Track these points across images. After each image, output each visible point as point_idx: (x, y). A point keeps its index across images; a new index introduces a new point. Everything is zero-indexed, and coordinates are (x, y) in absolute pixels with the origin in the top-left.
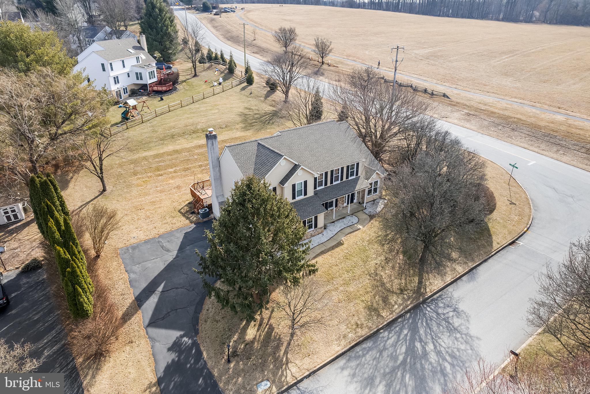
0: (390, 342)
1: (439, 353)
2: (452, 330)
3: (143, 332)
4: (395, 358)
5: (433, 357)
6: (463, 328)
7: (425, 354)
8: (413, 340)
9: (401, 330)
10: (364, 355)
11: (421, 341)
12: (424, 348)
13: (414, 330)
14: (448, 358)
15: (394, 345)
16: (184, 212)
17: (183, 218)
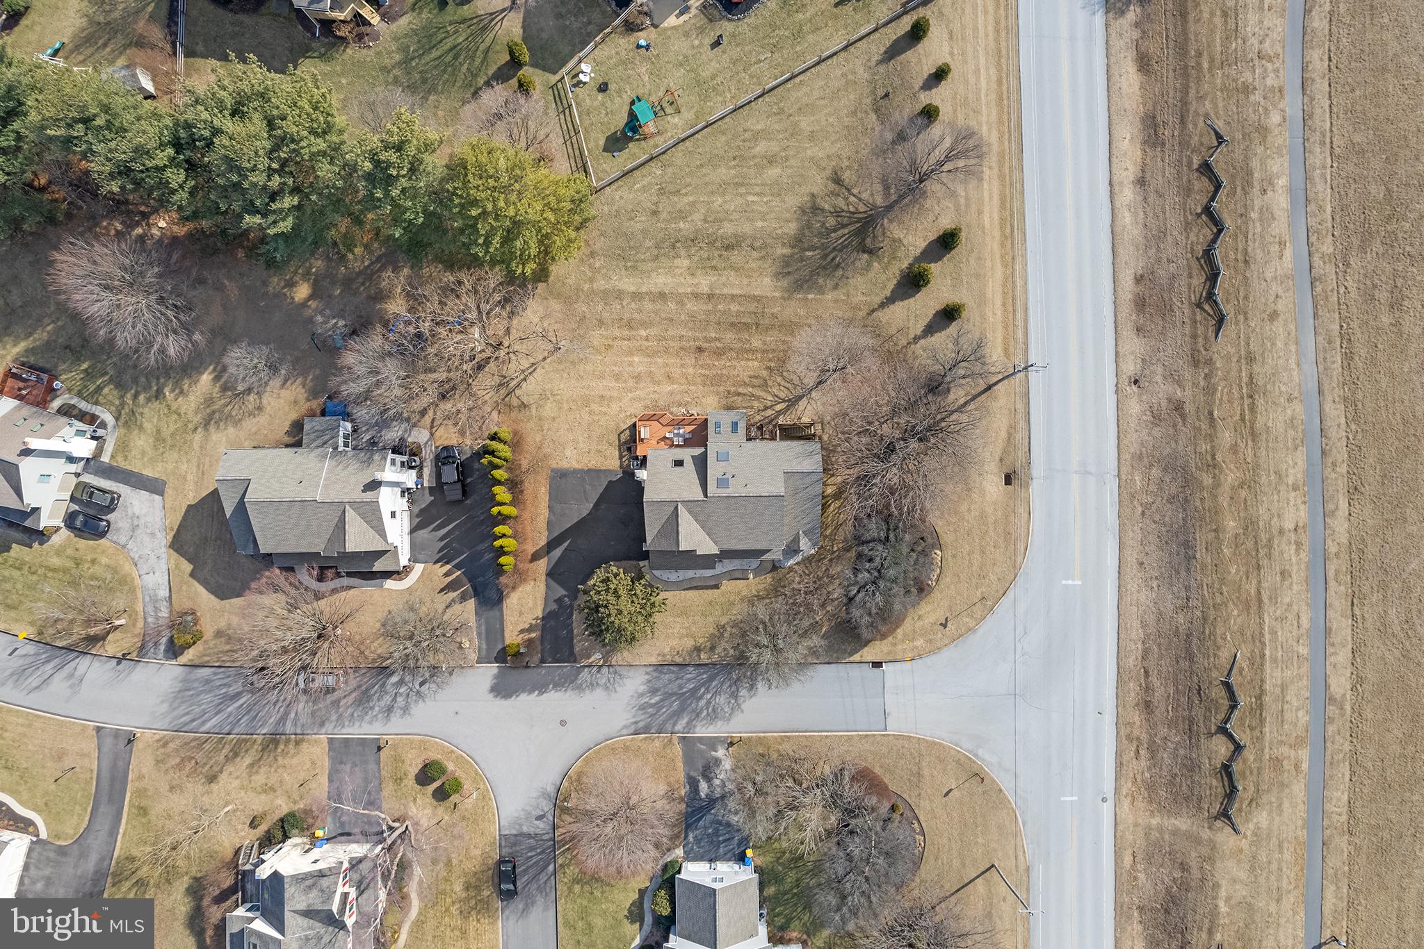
0: (689, 676)
1: (709, 703)
2: (735, 695)
3: (544, 578)
4: (681, 687)
5: (703, 703)
6: (741, 700)
7: (701, 698)
8: (703, 684)
9: (704, 673)
10: (666, 674)
11: (707, 689)
12: (704, 694)
13: (711, 679)
14: (710, 709)
15: (689, 680)
16: (622, 440)
17: (617, 453)
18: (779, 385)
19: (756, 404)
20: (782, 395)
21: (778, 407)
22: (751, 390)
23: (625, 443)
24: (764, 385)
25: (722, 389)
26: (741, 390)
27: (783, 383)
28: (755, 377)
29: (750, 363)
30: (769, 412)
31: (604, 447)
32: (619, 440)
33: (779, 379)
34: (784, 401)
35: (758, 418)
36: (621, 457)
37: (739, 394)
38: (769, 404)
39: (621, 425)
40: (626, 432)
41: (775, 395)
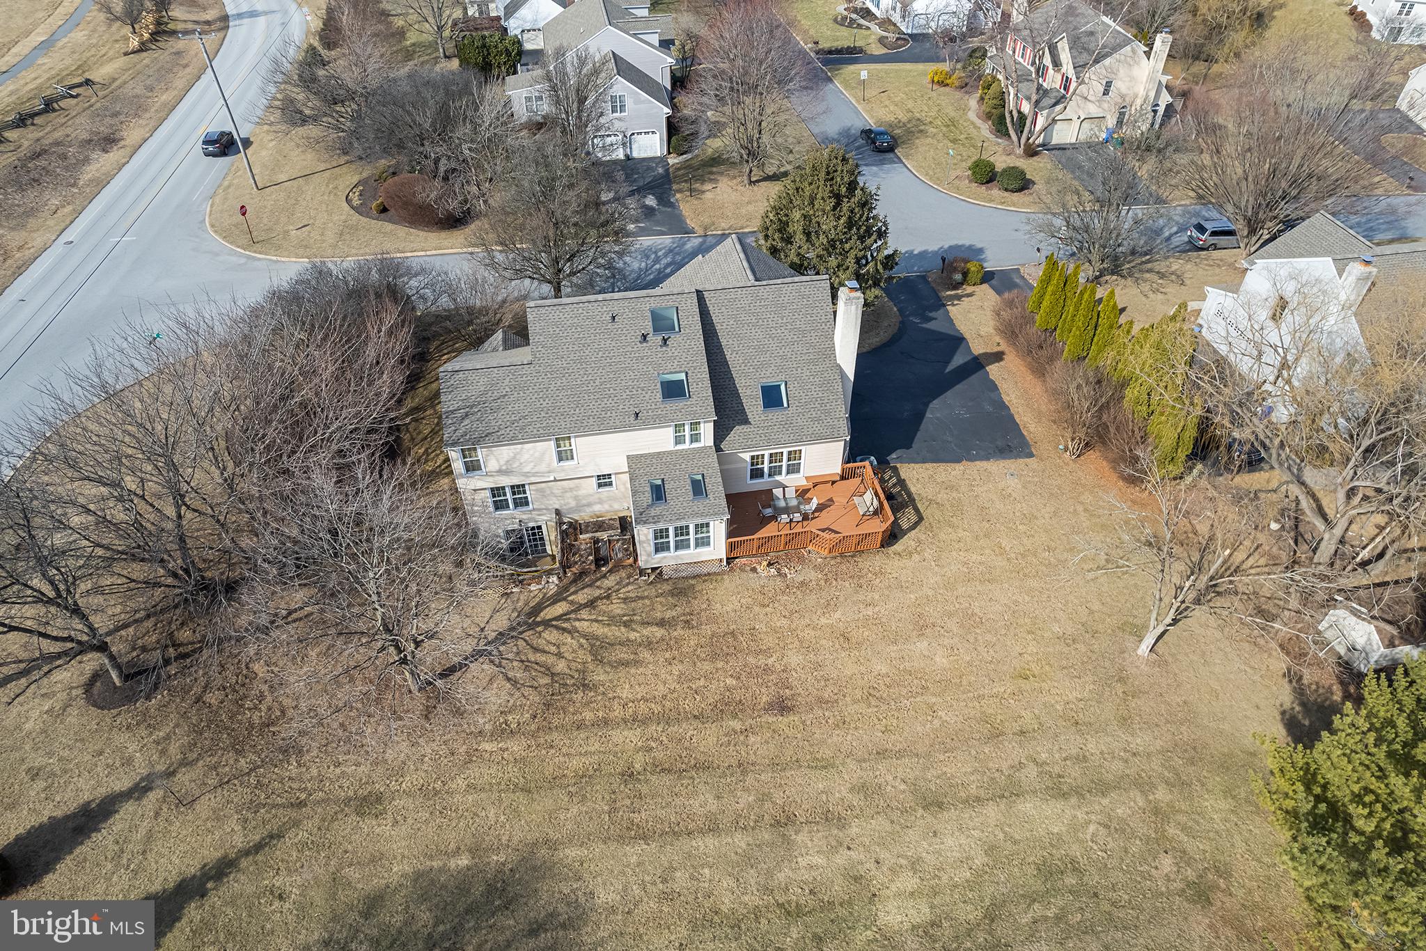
18: (559, 655)
19: (617, 608)
20: (551, 635)
21: (561, 608)
22: (633, 635)
24: (598, 648)
25: (707, 630)
26: (659, 632)
27: (550, 660)
28: (626, 664)
29: (641, 691)
30: (581, 597)
31: (945, 496)
32: (917, 510)
33: (561, 666)
34: (547, 624)
35: (610, 582)
36: (902, 483)
37: (661, 623)
38: (584, 614)
39: (923, 537)
40: (905, 526)
41: (569, 632)
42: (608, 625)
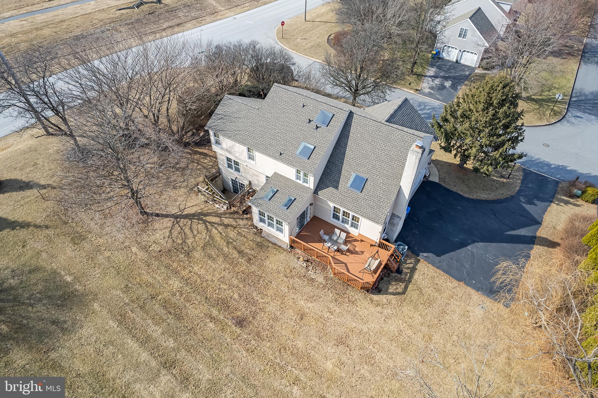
16: (403, 285)
17: (416, 276)
19: (233, 234)
20: (201, 227)
21: (216, 220)
22: (226, 249)
23: (401, 280)
25: (253, 268)
27: (190, 236)
31: (428, 291)
32: (406, 288)
36: (413, 270)
38: (220, 228)
39: (394, 302)
40: (391, 290)
41: (207, 231)
42: (223, 238)
